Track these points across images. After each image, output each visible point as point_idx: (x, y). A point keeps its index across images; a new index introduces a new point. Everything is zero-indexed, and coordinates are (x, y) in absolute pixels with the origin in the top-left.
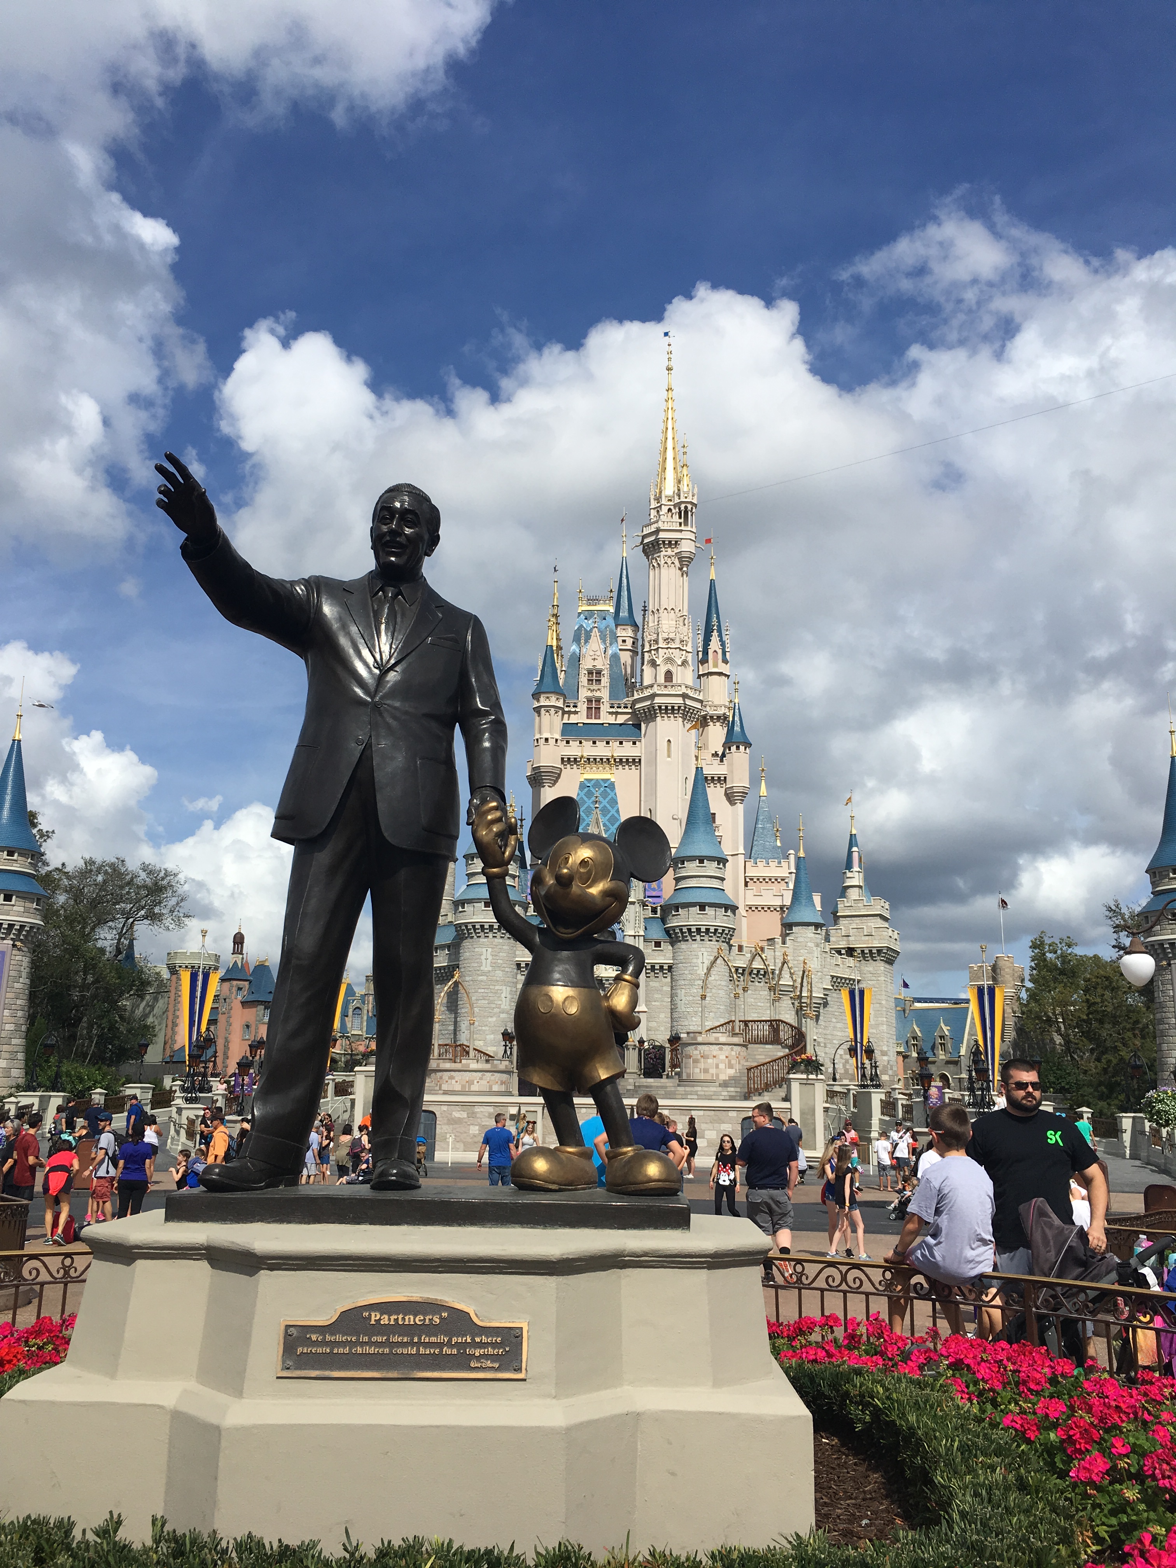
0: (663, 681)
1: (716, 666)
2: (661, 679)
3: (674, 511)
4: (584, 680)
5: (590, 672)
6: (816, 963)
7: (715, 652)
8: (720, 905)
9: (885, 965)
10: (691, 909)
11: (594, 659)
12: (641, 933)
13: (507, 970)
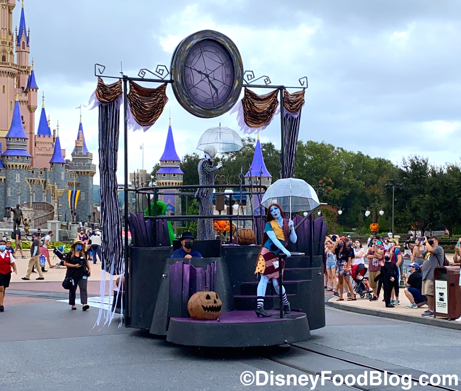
0: (1, 60)
1: (24, 48)
6: (63, 178)
7: (23, 42)
8: (25, 156)
9: (90, 177)
10: (13, 158)
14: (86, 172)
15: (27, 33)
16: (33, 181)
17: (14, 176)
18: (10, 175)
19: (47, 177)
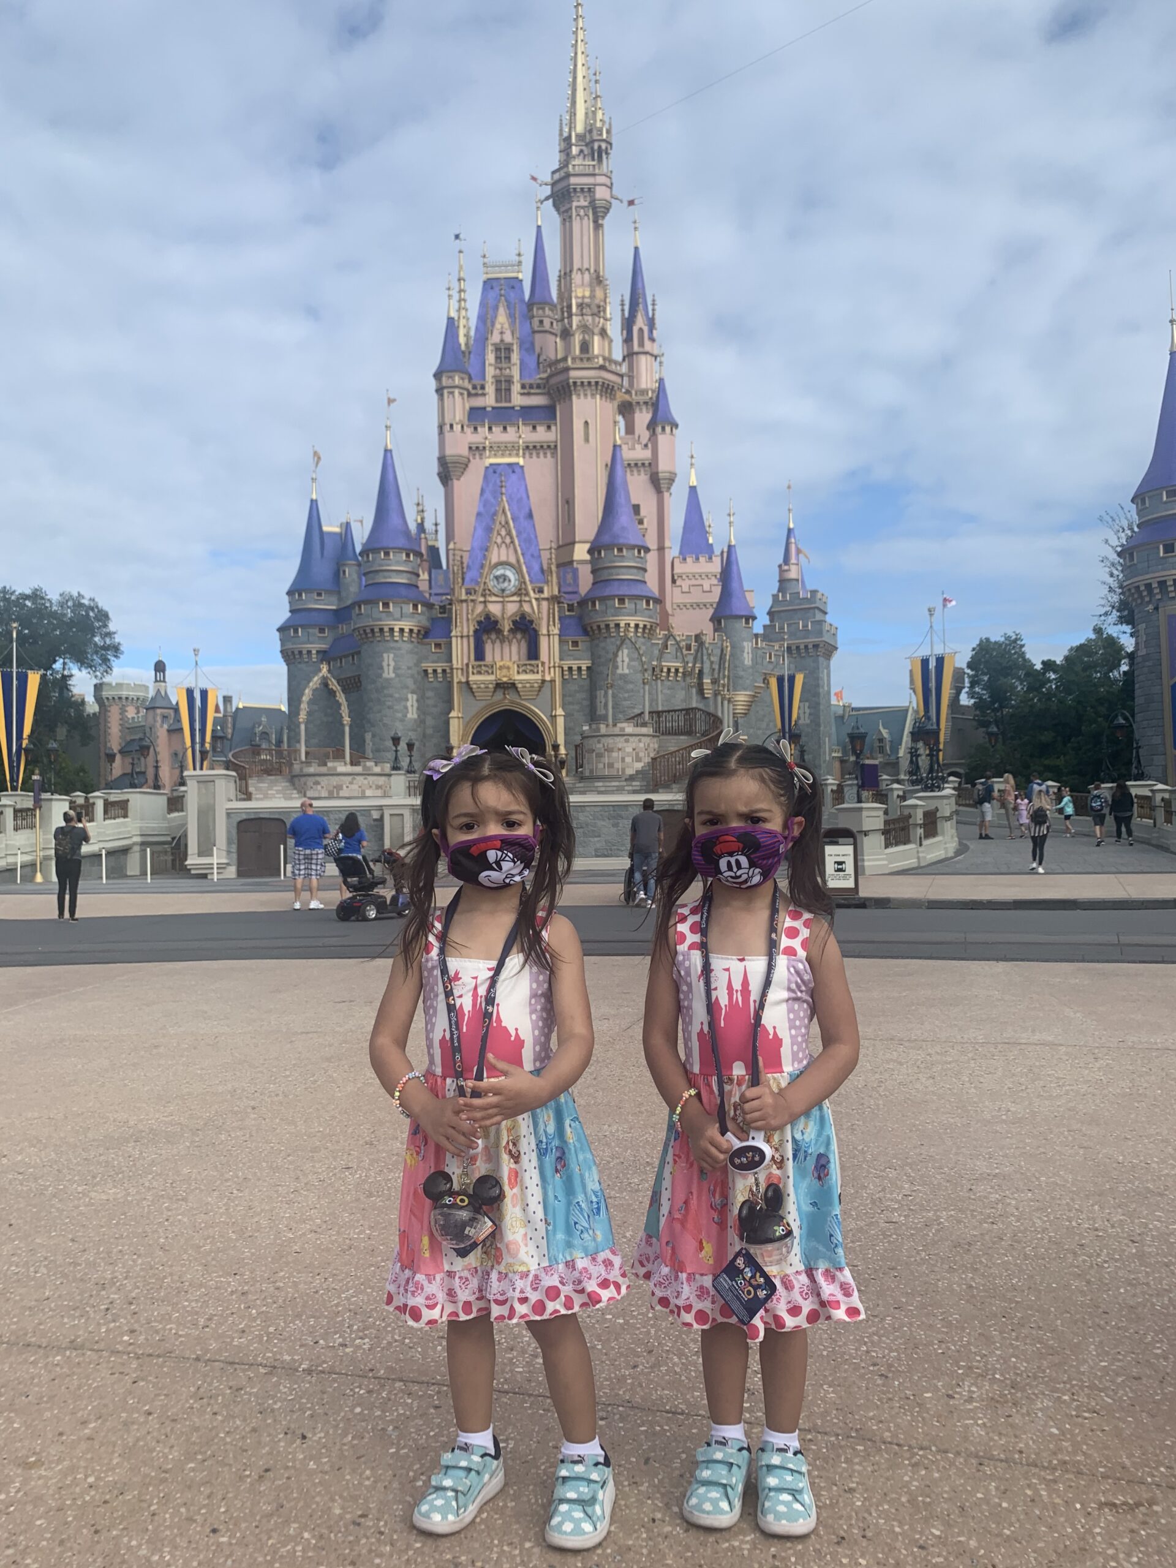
0: (578, 352)
1: (641, 344)
2: (576, 350)
3: (586, 152)
4: (491, 358)
5: (497, 349)
6: (747, 659)
7: (641, 330)
8: (639, 597)
9: (821, 659)
10: (609, 603)
11: (502, 333)
12: (556, 631)
13: (412, 676)
14: (810, 646)
15: (650, 308)
17: (611, 656)
18: (604, 652)
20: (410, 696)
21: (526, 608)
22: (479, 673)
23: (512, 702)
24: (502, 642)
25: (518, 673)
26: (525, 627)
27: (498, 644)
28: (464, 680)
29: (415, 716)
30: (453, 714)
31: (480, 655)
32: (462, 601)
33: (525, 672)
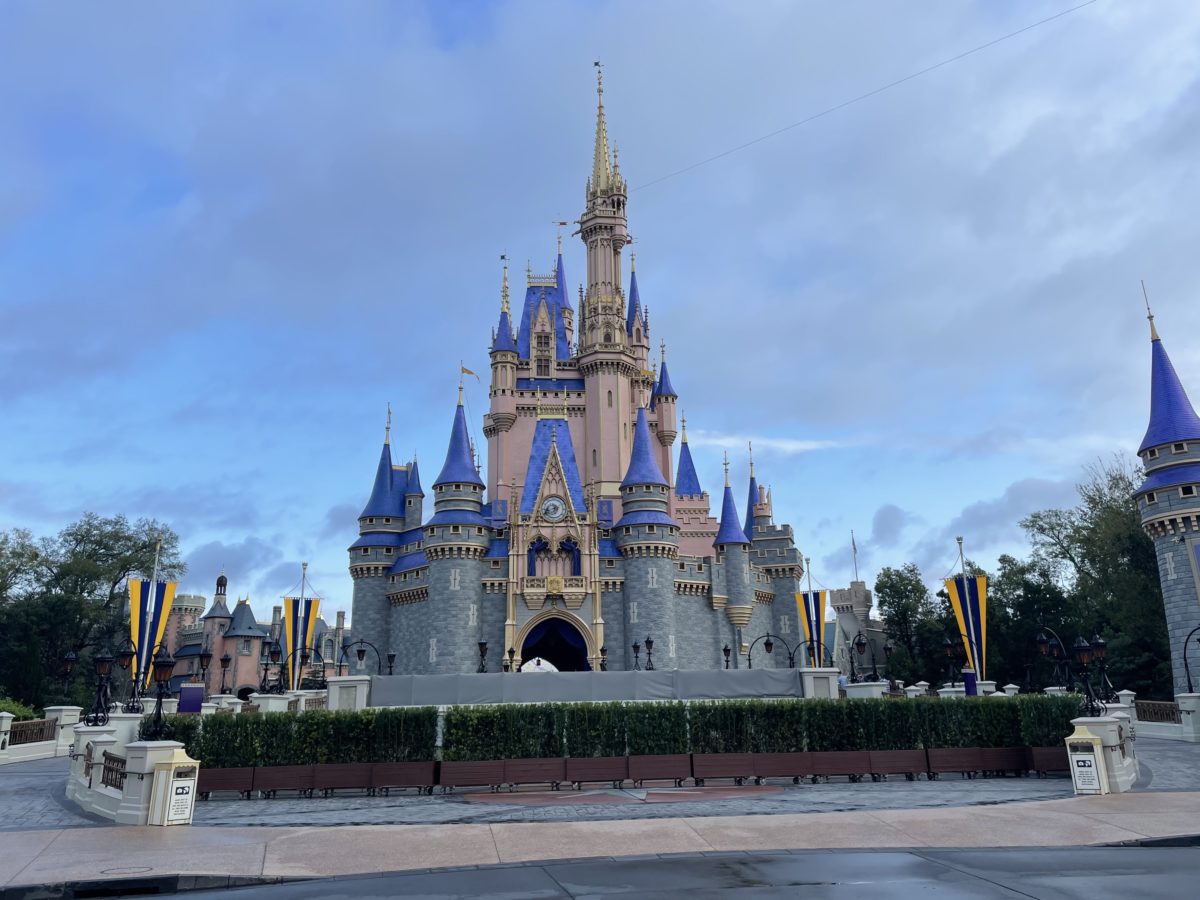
0: (602, 341)
1: (639, 340)
2: (601, 339)
3: (608, 202)
4: (534, 343)
5: (539, 337)
6: (746, 578)
8: (666, 525)
10: (641, 529)
11: (543, 325)
12: (597, 552)
13: (474, 589)
14: (787, 569)
16: (683, 586)
17: (642, 573)
18: (635, 570)
19: (713, 577)
20: (472, 606)
21: (572, 532)
22: (532, 586)
23: (559, 611)
24: (550, 560)
25: (566, 586)
26: (570, 548)
27: (546, 561)
28: (518, 592)
29: (475, 624)
30: (509, 622)
31: (532, 571)
32: (518, 526)
33: (571, 585)
